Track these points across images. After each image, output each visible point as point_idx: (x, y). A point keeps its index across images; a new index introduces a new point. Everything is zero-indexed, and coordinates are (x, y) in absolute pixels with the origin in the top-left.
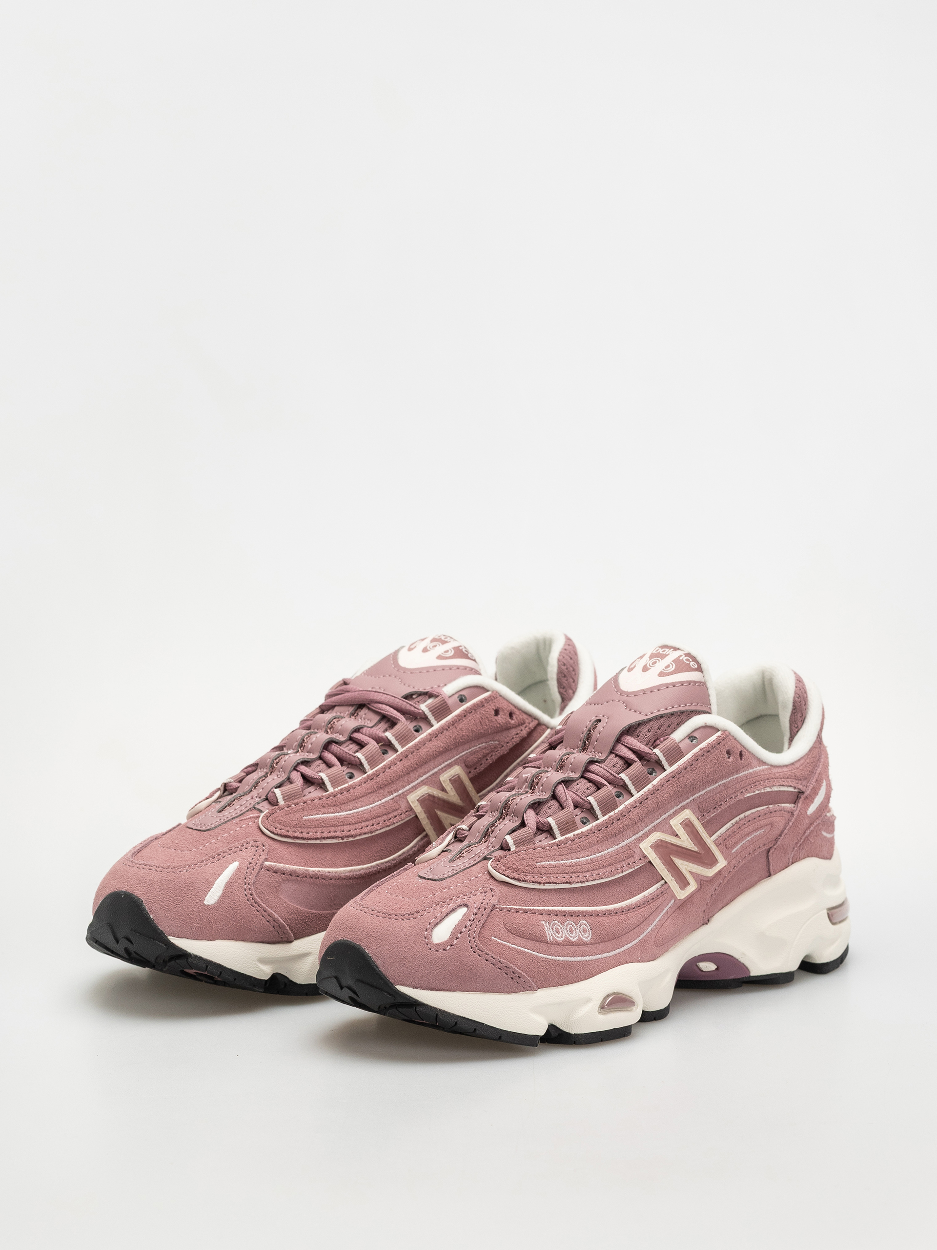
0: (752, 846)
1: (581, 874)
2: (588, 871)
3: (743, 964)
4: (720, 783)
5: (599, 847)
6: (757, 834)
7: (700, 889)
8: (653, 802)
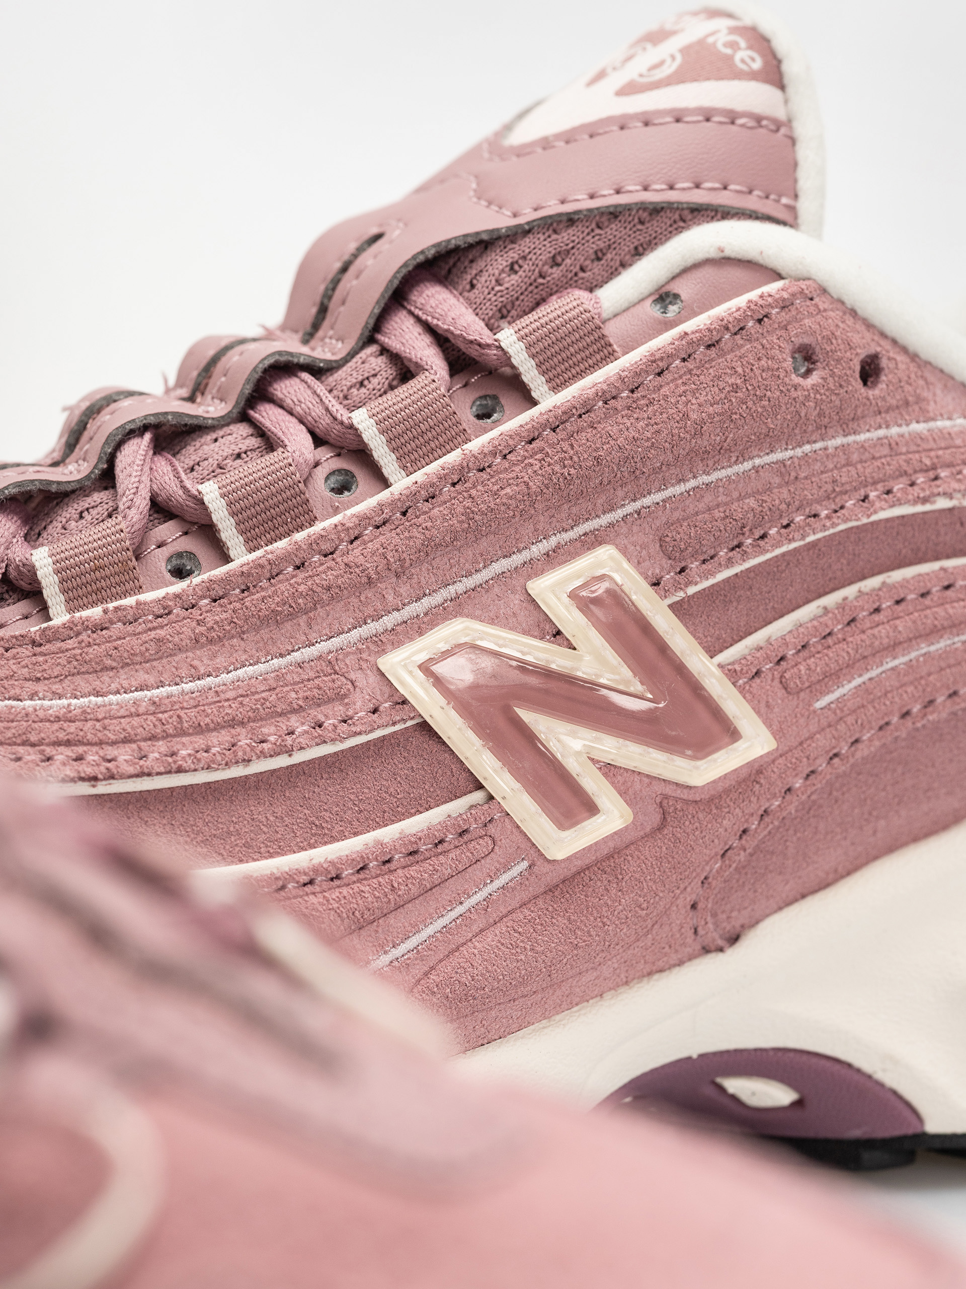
0: (910, 689)
1: (95, 749)
2: (126, 741)
3: (895, 1093)
4: (757, 461)
5: (201, 659)
6: (933, 648)
7: (660, 829)
8: (452, 510)
